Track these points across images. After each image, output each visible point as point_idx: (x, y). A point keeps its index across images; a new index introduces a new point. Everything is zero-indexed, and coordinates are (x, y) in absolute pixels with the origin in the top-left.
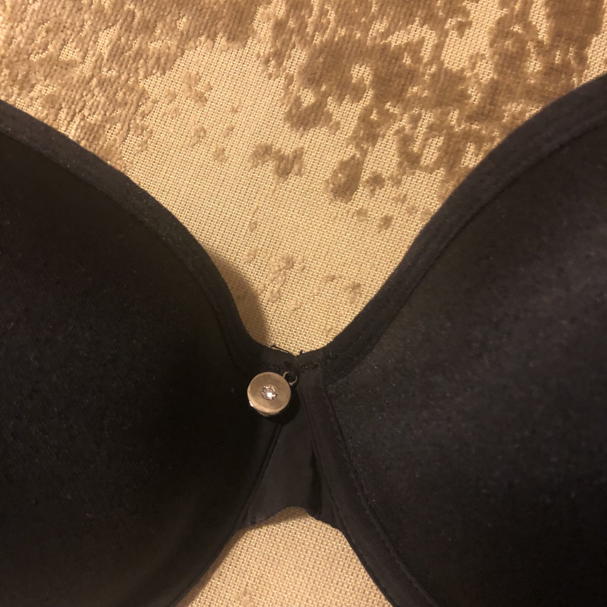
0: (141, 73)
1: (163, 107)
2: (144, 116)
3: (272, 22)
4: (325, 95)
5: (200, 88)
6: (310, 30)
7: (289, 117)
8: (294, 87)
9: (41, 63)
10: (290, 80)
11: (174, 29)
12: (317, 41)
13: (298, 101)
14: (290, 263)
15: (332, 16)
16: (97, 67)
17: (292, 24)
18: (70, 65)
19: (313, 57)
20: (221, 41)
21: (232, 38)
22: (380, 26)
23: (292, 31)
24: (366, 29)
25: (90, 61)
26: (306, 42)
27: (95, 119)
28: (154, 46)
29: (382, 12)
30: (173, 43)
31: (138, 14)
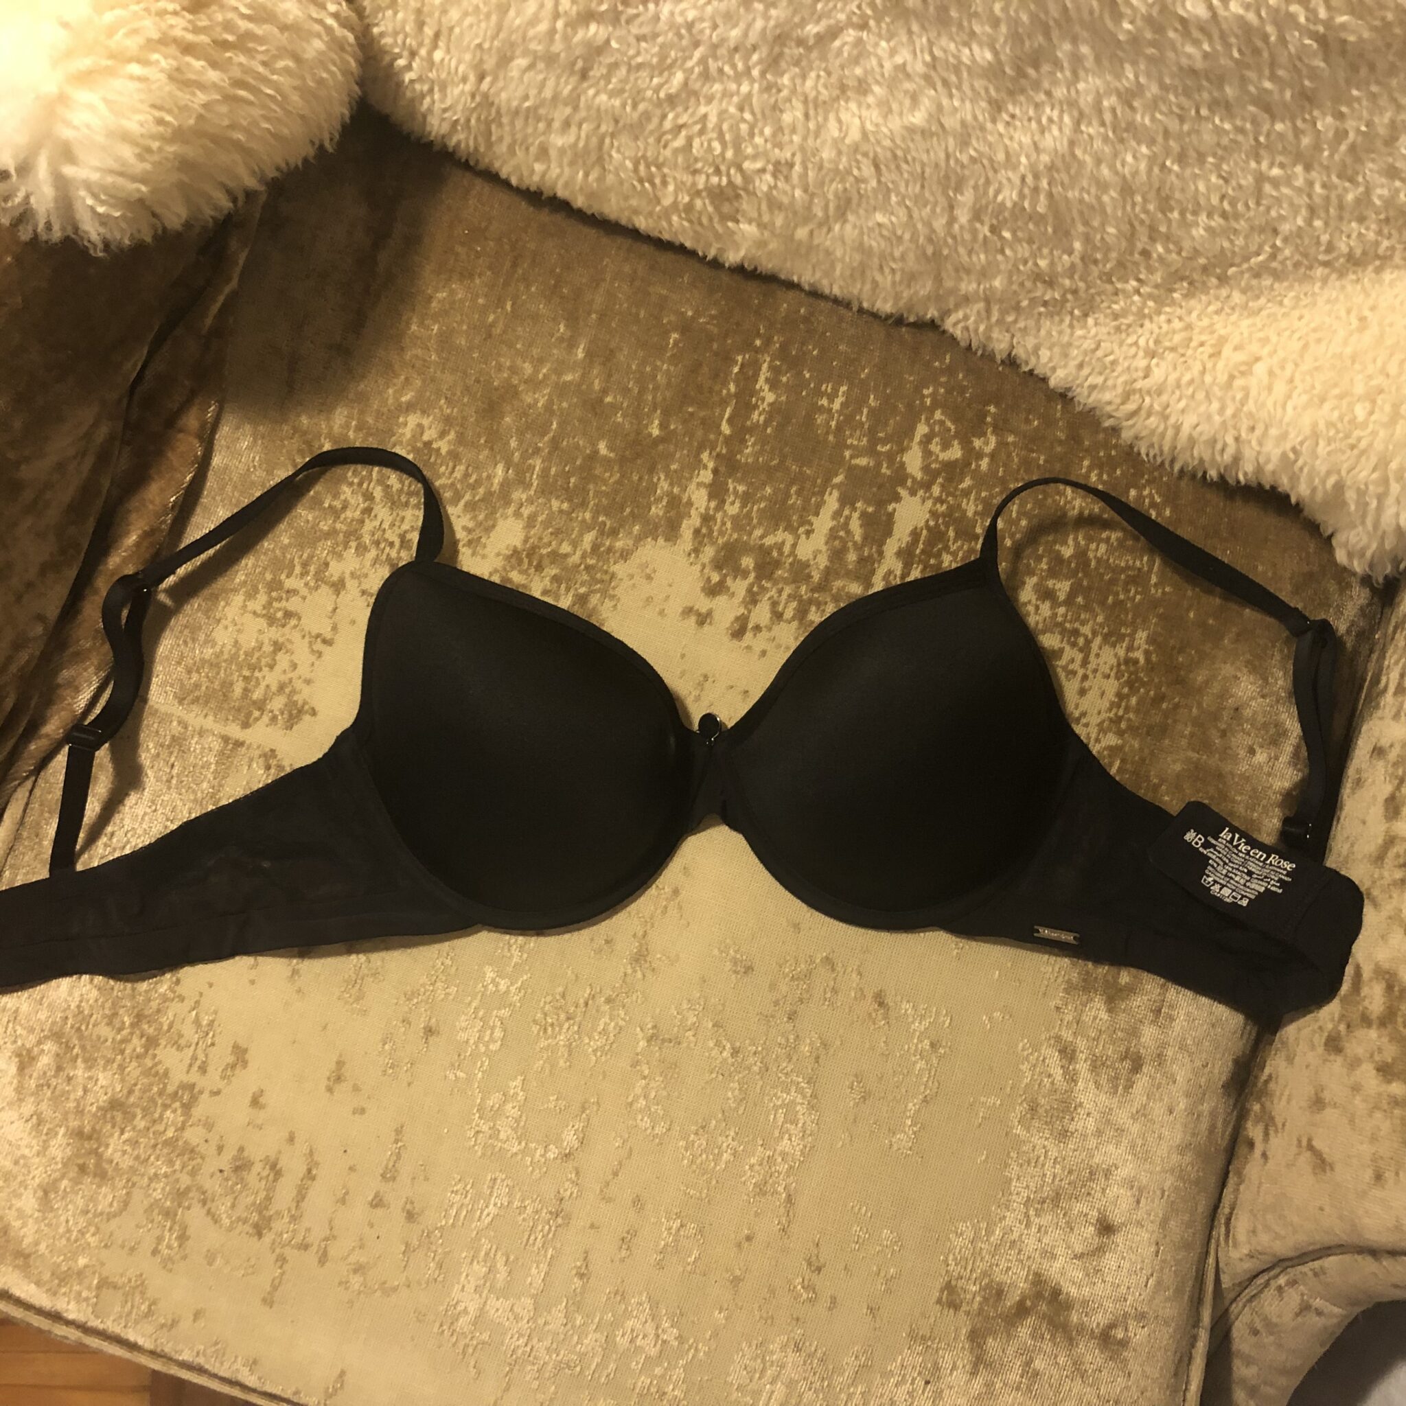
0: (612, 561)
1: (627, 583)
2: (614, 588)
3: (692, 530)
4: (725, 576)
5: (648, 571)
6: (715, 534)
7: (703, 589)
8: (706, 571)
9: (549, 554)
10: (704, 566)
11: (630, 533)
12: (720, 541)
13: (709, 579)
14: (706, 677)
15: (729, 525)
16: (584, 557)
17: (704, 530)
18: (566, 556)
19: (718, 552)
20: (661, 541)
21: (667, 540)
22: (758, 532)
23: (704, 536)
24: (750, 534)
25: (579, 553)
26: (713, 543)
27: (582, 590)
28: (619, 544)
29: (760, 523)
30: (630, 542)
31: (608, 523)
